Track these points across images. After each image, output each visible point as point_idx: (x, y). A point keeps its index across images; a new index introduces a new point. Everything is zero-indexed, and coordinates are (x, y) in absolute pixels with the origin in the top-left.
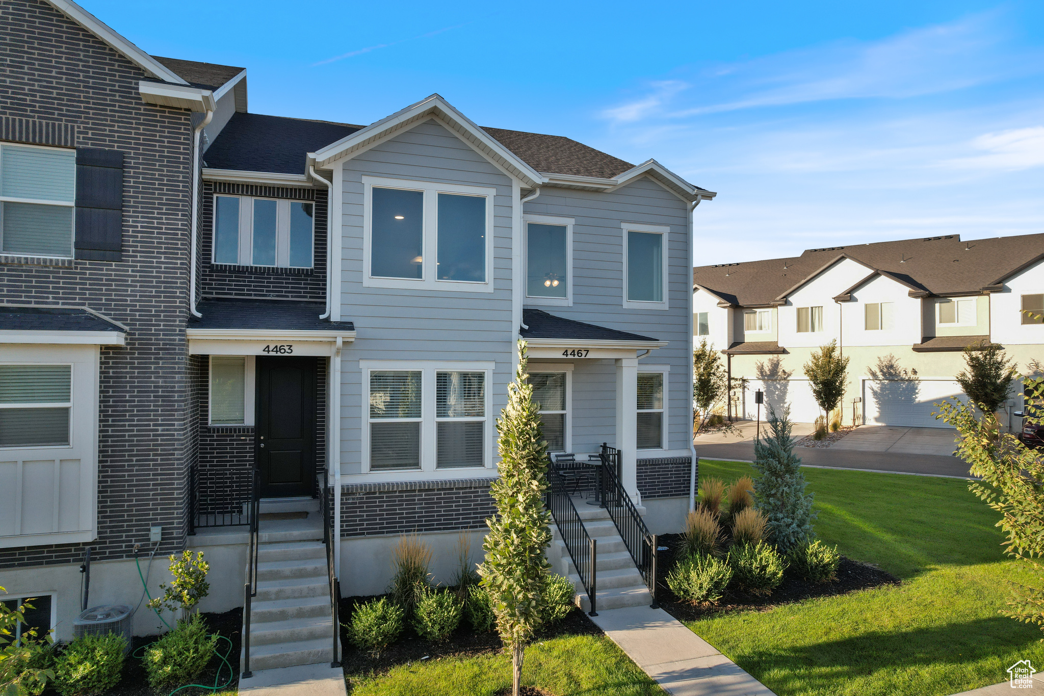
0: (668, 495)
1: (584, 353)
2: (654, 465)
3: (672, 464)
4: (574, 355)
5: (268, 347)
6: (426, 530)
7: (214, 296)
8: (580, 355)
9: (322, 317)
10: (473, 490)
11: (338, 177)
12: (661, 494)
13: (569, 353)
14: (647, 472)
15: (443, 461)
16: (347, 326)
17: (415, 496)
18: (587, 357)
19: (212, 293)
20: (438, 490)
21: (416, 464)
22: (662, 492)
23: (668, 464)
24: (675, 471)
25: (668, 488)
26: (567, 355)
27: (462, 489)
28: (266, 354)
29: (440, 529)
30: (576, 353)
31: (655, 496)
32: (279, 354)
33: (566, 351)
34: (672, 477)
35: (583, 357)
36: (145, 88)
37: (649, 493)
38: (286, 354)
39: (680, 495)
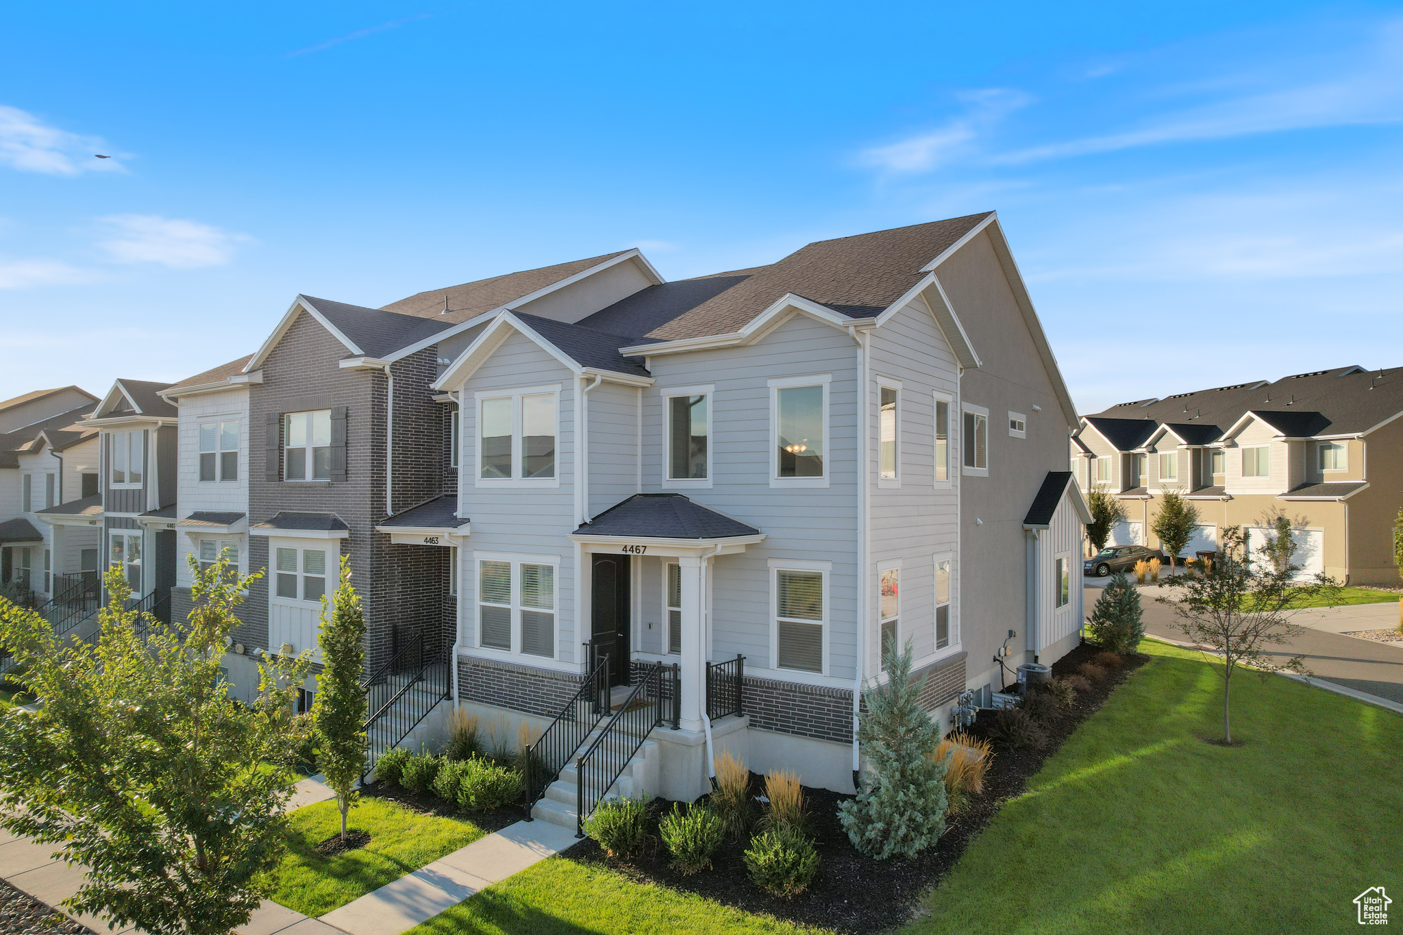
0: (823, 738)
1: (642, 549)
2: (805, 693)
3: (830, 697)
4: (633, 551)
5: (426, 539)
6: (510, 707)
7: (450, 493)
8: (638, 551)
9: (455, 514)
10: (541, 679)
11: (461, 395)
12: (813, 733)
13: (628, 549)
14: (795, 701)
15: (527, 648)
16: (466, 521)
17: (502, 674)
18: (644, 554)
19: (448, 491)
20: (518, 673)
21: (507, 646)
22: (816, 731)
23: (825, 696)
24: (834, 706)
25: (824, 728)
26: (626, 551)
27: (533, 676)
28: (425, 544)
29: (518, 709)
30: (634, 549)
31: (806, 735)
32: (432, 544)
33: (626, 547)
34: (829, 715)
35: (641, 554)
36: (344, 364)
37: (798, 728)
38: (435, 545)
39: (841, 741)
